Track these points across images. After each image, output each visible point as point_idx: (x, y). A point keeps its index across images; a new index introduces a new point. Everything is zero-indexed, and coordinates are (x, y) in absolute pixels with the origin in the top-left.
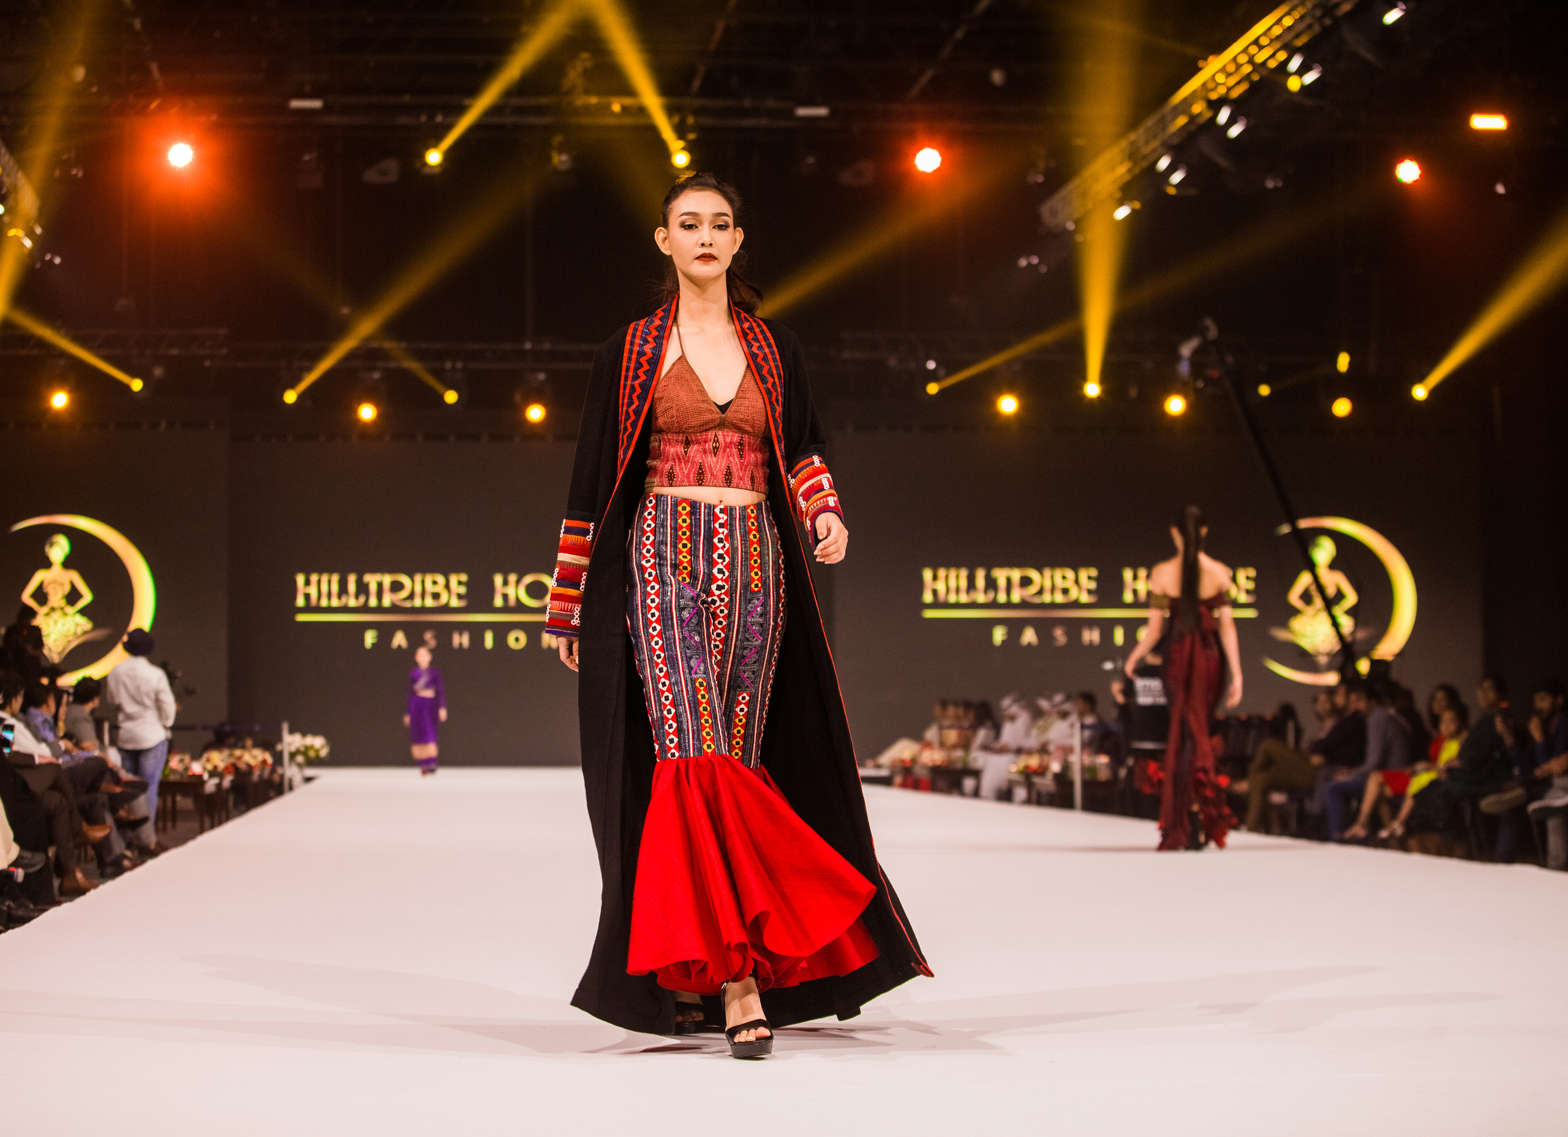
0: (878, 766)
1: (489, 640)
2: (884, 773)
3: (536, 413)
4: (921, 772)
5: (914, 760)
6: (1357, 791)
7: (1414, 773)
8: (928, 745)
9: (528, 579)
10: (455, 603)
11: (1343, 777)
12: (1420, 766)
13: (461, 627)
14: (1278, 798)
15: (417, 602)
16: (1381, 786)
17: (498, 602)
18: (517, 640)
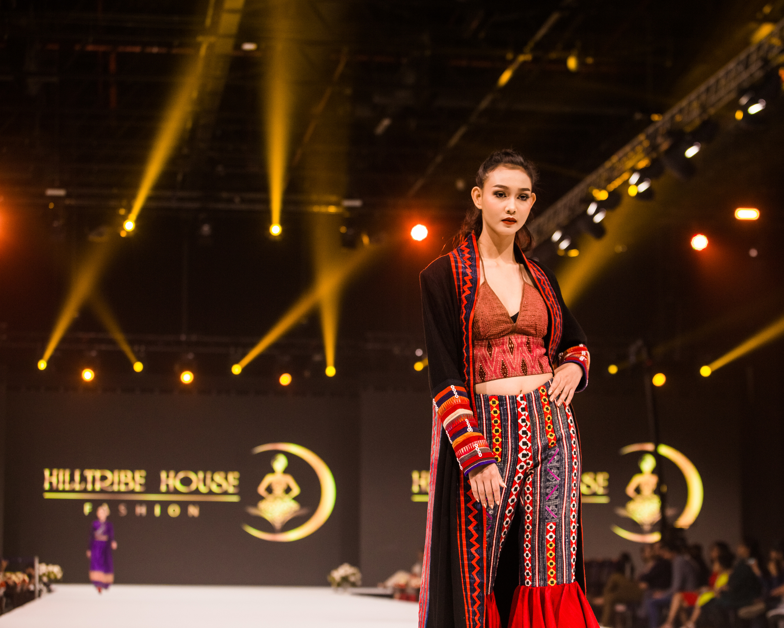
0: (385, 587)
1: (157, 511)
2: (389, 592)
3: (187, 377)
4: (410, 591)
5: (407, 585)
6: (666, 604)
7: (700, 594)
8: (415, 575)
9: (182, 475)
10: (138, 488)
11: (659, 595)
12: (704, 589)
13: (141, 503)
14: (620, 608)
15: (116, 488)
16: (681, 602)
17: (163, 488)
18: (174, 511)
